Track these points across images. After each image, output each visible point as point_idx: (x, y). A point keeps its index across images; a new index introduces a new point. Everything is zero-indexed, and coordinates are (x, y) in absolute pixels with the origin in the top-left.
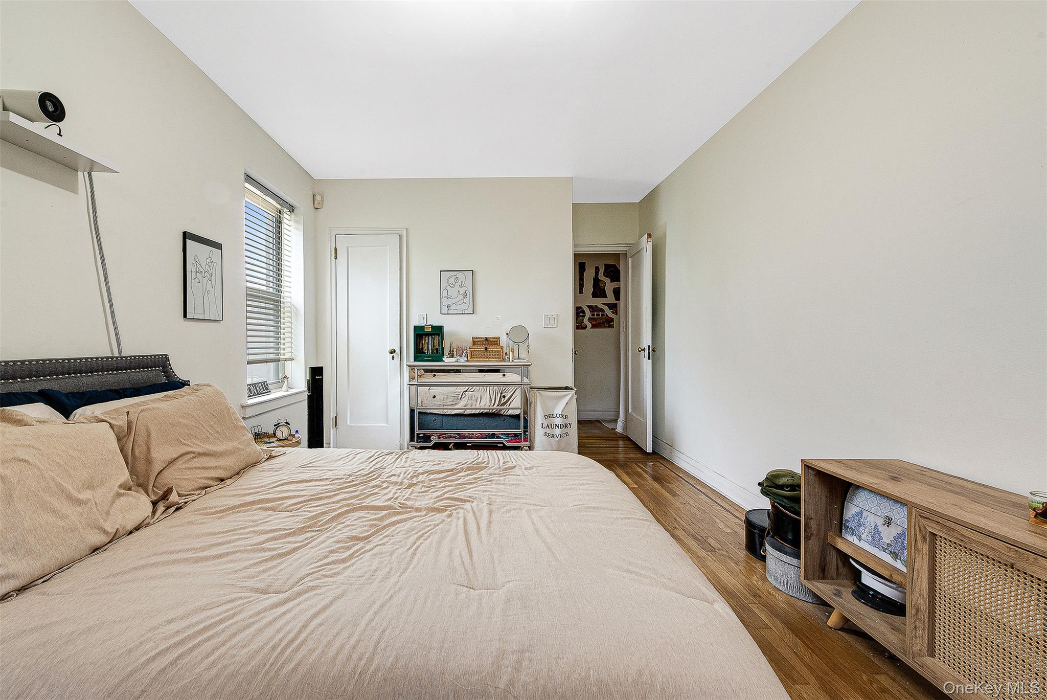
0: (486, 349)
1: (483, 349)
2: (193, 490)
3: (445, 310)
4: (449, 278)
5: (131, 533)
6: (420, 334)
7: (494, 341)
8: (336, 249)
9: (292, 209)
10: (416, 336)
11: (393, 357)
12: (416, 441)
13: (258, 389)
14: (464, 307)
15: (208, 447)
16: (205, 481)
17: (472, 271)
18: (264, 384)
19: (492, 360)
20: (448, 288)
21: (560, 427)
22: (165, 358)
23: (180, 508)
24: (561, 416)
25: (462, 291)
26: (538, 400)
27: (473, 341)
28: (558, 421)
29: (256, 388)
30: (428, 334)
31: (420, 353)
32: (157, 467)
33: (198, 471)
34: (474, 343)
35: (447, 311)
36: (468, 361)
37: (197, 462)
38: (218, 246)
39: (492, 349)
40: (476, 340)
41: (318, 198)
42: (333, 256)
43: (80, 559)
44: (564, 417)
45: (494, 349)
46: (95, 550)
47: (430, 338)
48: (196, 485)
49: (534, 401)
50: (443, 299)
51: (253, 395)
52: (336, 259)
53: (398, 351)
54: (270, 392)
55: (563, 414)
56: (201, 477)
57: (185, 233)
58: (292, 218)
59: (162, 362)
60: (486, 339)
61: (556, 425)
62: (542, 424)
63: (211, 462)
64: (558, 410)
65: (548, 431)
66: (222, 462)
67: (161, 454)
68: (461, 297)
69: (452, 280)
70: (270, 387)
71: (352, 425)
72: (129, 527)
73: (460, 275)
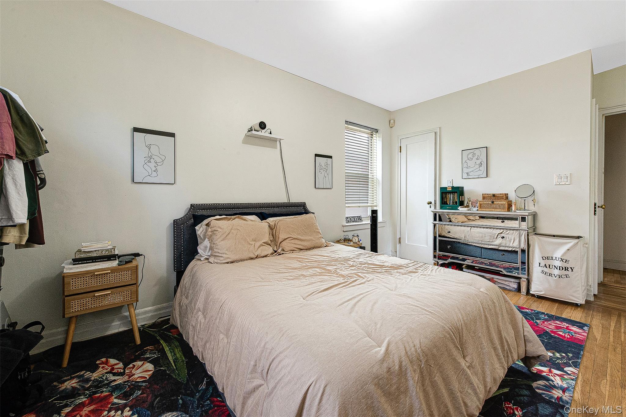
0: (493, 202)
1: (490, 203)
2: (289, 250)
3: (465, 176)
4: (468, 155)
5: (263, 257)
6: (444, 193)
7: (500, 197)
8: (401, 147)
9: (377, 131)
10: (442, 193)
11: (430, 206)
12: (437, 258)
13: (355, 219)
14: (480, 173)
15: (299, 237)
16: (294, 249)
17: (487, 147)
18: (359, 217)
19: (498, 210)
20: (468, 161)
21: (558, 269)
22: (305, 204)
23: (281, 254)
24: (560, 260)
25: (478, 162)
26: (536, 243)
27: (483, 197)
28: (558, 263)
29: (354, 219)
30: (450, 192)
31: (444, 204)
32: (280, 240)
33: (292, 244)
34: (484, 198)
35: (468, 177)
36: (478, 210)
37: (293, 241)
38: (331, 157)
39: (497, 203)
40: (485, 196)
41: (392, 121)
42: (399, 150)
43: (247, 260)
44: (564, 261)
45: (499, 203)
46: (252, 259)
47: (452, 195)
48: (290, 249)
49: (533, 244)
50: (464, 169)
51: (352, 222)
52: (401, 152)
53: (433, 203)
54: (362, 221)
55: (563, 258)
56: (292, 247)
57: (315, 154)
58: (377, 136)
59: (303, 205)
60: (494, 195)
61: (555, 266)
62: (540, 263)
63: (299, 242)
64: (559, 253)
65: (546, 270)
66: (303, 243)
67: (282, 236)
68: (478, 166)
69: (470, 156)
70: (363, 219)
71: (408, 243)
72: (262, 255)
73: (477, 152)
